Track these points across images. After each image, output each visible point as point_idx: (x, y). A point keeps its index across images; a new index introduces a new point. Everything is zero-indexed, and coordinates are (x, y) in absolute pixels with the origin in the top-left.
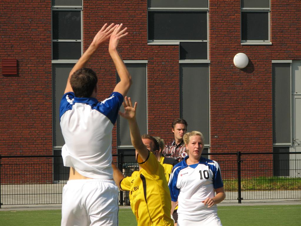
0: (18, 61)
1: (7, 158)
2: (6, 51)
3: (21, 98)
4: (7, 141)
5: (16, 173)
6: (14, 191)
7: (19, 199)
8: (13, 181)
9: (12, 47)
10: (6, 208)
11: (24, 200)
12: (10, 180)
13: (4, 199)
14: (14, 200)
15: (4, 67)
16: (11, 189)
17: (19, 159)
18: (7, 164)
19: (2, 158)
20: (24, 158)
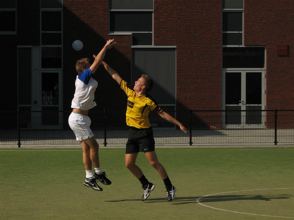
0: (288, 46)
1: (280, 112)
2: (280, 39)
3: (290, 71)
4: (280, 100)
5: (286, 121)
6: (286, 134)
7: (289, 139)
8: (284, 127)
9: (284, 37)
10: (280, 145)
11: (291, 139)
12: (281, 126)
13: (279, 139)
14: (286, 140)
15: (279, 50)
16: (284, 132)
17: (288, 112)
18: (280, 116)
19: (278, 112)
20: (292, 112)
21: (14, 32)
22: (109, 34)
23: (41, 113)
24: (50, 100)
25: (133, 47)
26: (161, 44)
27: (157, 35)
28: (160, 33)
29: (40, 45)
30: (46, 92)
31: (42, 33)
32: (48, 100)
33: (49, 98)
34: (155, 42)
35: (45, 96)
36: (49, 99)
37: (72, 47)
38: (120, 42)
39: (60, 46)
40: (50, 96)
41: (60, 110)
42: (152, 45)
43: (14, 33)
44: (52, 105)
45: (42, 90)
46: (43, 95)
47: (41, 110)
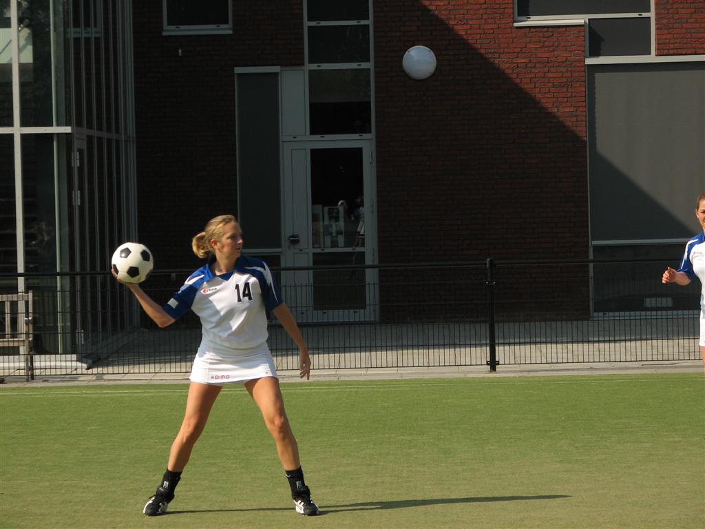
21: (222, 26)
22: (516, 25)
23: (311, 272)
24: (339, 233)
25: (590, 61)
26: (679, 51)
27: (665, 21)
28: (676, 16)
29: (303, 64)
30: (326, 209)
31: (309, 27)
32: (331, 234)
33: (334, 226)
34: (658, 44)
35: (323, 220)
36: (334, 230)
37: (401, 66)
38: (551, 49)
39: (364, 65)
40: (337, 219)
41: (368, 261)
42: (649, 53)
43: (225, 30)
44: (345, 246)
45: (314, 202)
46: (315, 218)
47: (311, 264)
